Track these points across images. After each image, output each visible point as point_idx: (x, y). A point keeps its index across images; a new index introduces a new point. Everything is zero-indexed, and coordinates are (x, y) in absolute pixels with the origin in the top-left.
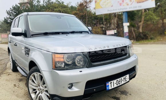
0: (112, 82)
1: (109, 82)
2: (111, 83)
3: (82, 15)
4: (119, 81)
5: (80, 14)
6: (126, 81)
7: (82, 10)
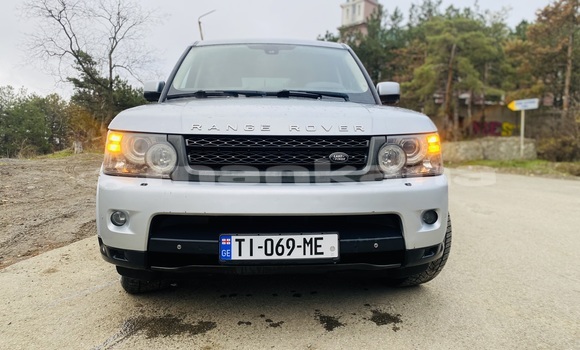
0: (247, 238)
1: (234, 238)
2: (240, 241)
3: (547, 54)
4: (278, 245)
5: (540, 49)
6: (316, 253)
7: (549, 33)
